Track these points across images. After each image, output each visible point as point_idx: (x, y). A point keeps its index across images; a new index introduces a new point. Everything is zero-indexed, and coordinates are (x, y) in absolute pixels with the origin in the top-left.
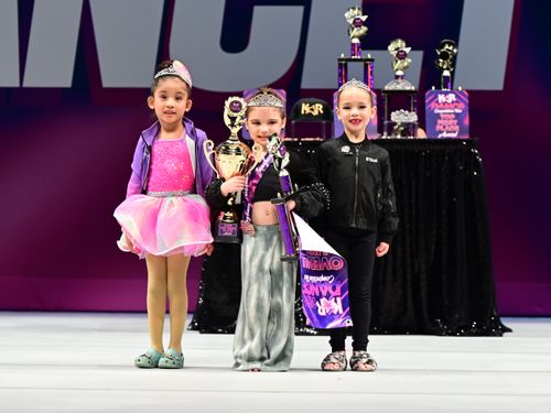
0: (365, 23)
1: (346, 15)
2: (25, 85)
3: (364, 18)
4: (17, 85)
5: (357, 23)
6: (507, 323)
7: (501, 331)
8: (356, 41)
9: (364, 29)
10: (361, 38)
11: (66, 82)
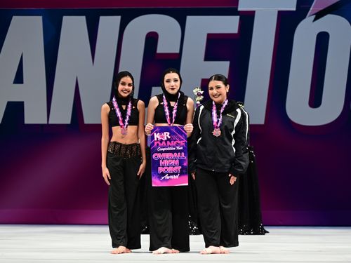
0: (202, 95)
1: (194, 91)
2: (50, 122)
3: (202, 92)
4: (46, 123)
5: (199, 95)
6: (267, 229)
7: (264, 232)
8: (198, 102)
9: (202, 97)
10: (200, 101)
11: (68, 121)
